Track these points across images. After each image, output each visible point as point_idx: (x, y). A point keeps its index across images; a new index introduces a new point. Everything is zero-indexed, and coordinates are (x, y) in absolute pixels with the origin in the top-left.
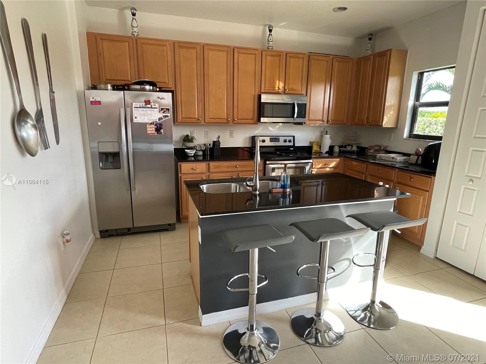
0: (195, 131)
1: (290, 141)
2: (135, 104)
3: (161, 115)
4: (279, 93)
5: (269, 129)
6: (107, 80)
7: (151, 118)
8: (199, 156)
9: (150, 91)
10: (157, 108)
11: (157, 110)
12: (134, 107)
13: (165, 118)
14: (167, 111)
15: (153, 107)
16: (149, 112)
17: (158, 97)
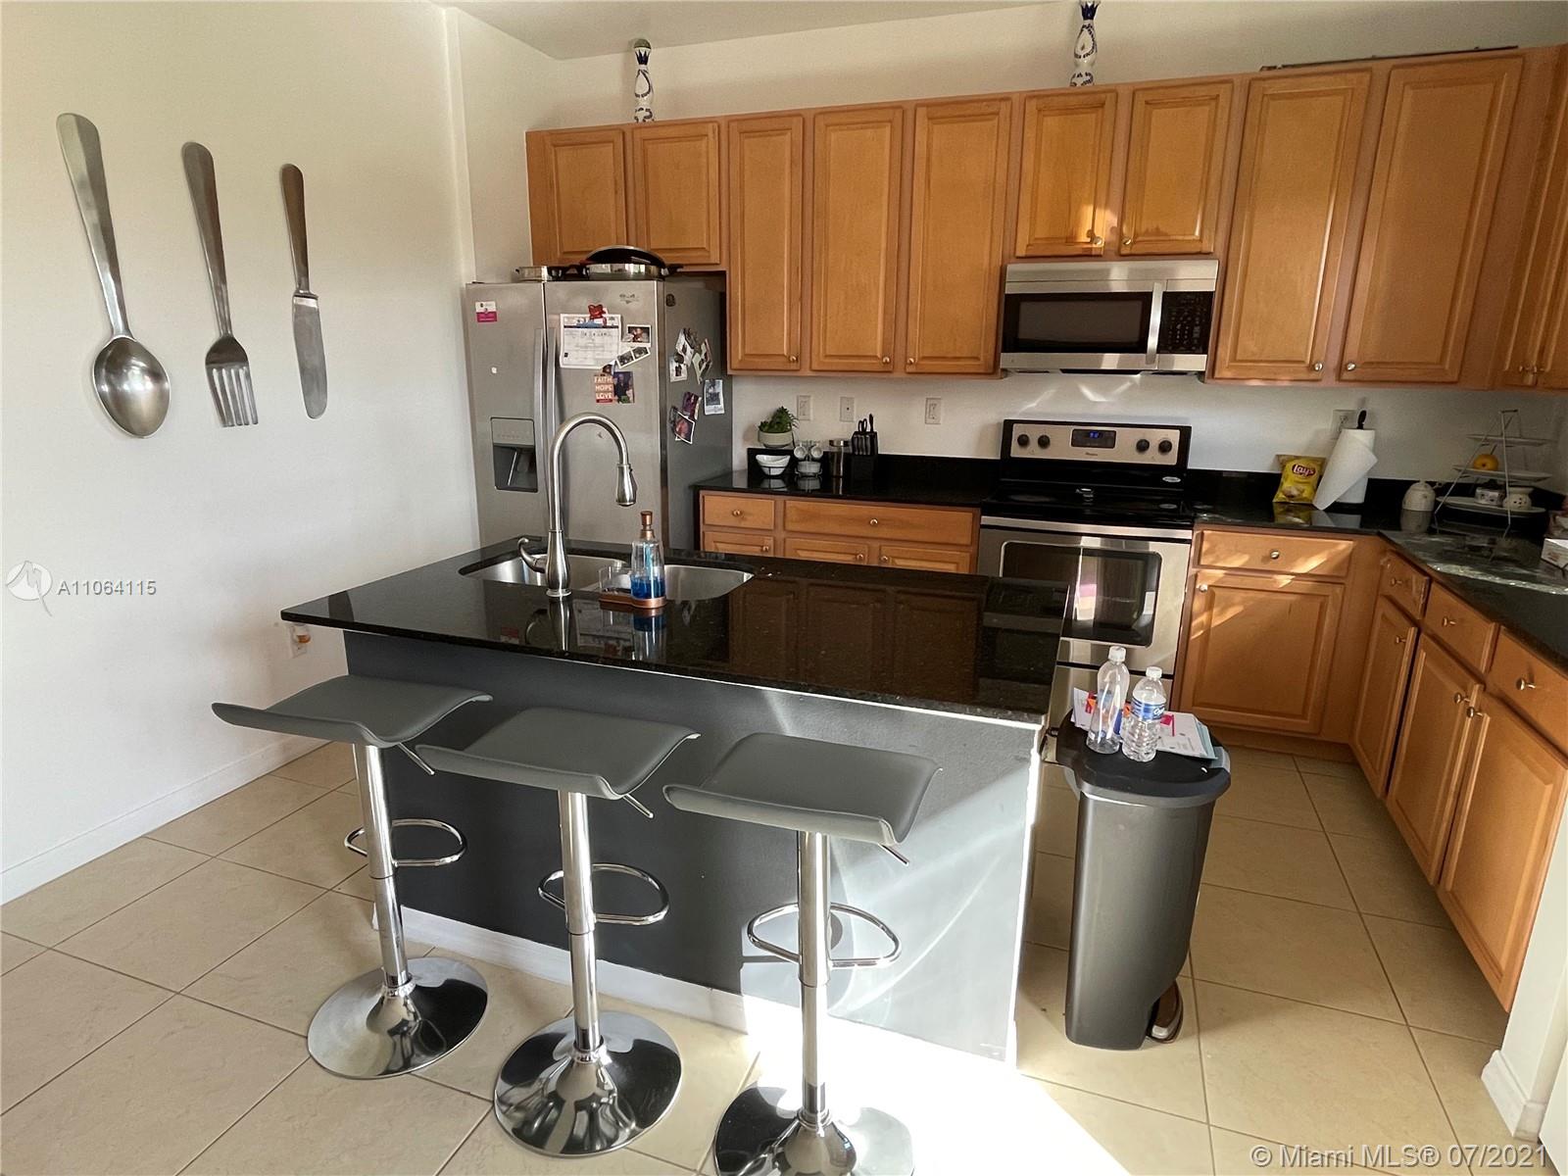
0: (812, 398)
1: (1165, 447)
2: (568, 318)
3: (627, 348)
4: (1091, 256)
5: (1083, 397)
6: (565, 253)
7: (600, 357)
8: (805, 476)
9: (638, 277)
10: (617, 327)
11: (616, 332)
12: (565, 327)
13: (637, 355)
14: (644, 335)
15: (609, 324)
16: (598, 340)
17: (621, 296)
